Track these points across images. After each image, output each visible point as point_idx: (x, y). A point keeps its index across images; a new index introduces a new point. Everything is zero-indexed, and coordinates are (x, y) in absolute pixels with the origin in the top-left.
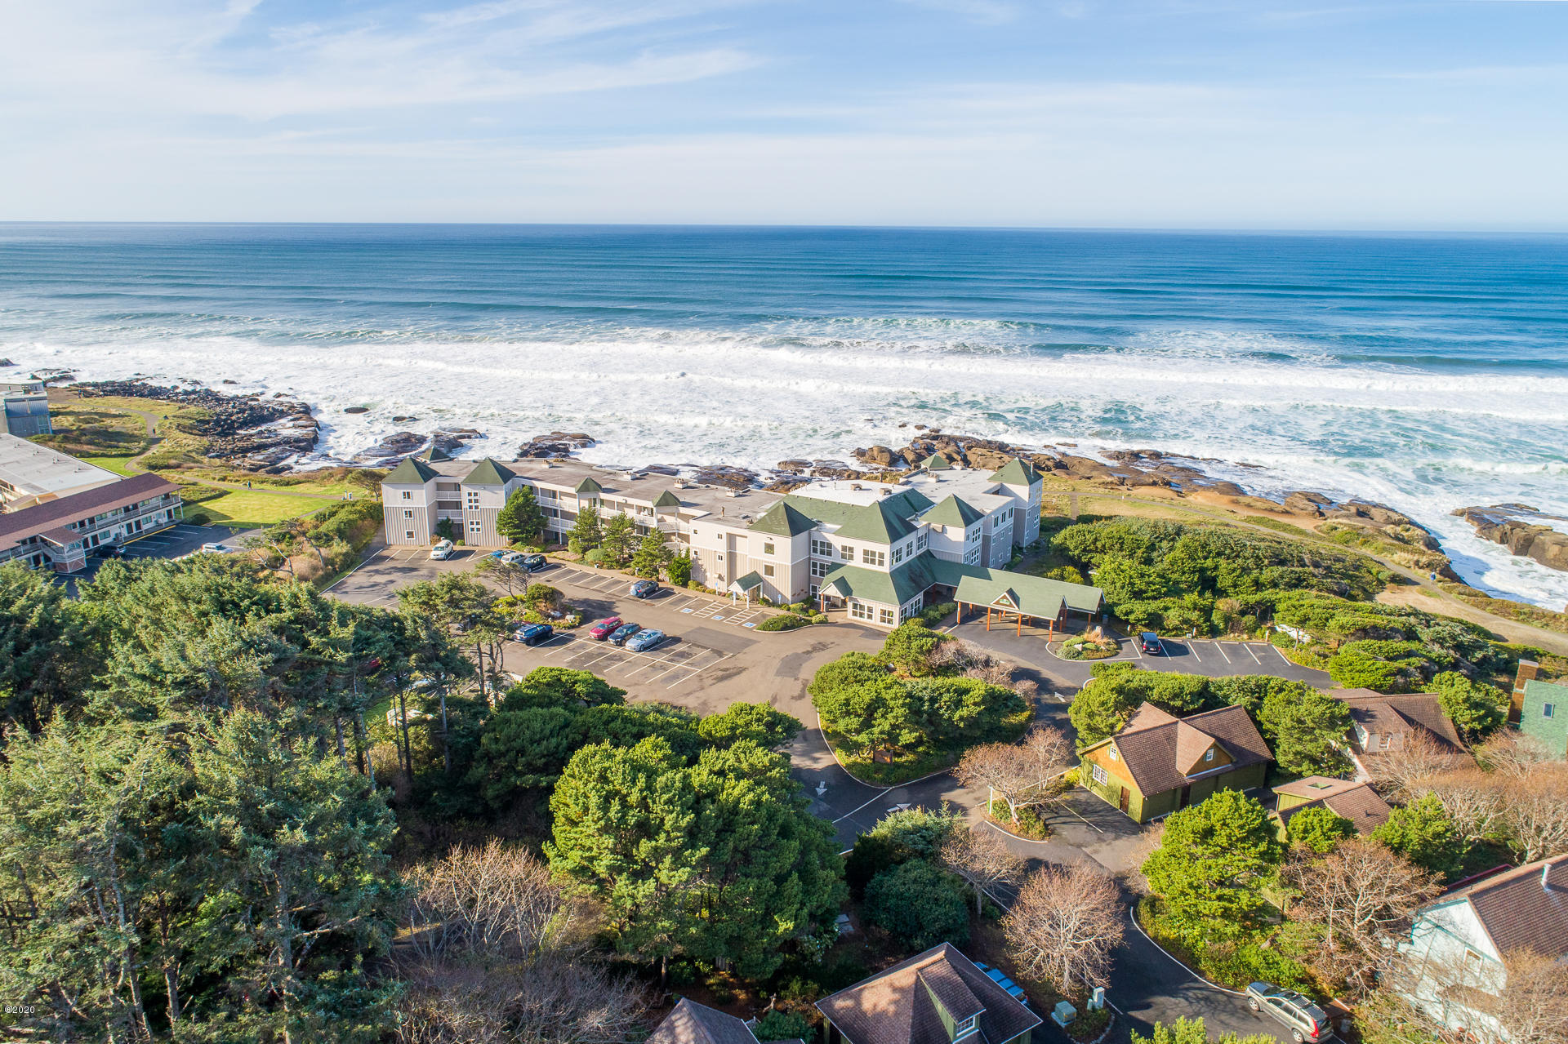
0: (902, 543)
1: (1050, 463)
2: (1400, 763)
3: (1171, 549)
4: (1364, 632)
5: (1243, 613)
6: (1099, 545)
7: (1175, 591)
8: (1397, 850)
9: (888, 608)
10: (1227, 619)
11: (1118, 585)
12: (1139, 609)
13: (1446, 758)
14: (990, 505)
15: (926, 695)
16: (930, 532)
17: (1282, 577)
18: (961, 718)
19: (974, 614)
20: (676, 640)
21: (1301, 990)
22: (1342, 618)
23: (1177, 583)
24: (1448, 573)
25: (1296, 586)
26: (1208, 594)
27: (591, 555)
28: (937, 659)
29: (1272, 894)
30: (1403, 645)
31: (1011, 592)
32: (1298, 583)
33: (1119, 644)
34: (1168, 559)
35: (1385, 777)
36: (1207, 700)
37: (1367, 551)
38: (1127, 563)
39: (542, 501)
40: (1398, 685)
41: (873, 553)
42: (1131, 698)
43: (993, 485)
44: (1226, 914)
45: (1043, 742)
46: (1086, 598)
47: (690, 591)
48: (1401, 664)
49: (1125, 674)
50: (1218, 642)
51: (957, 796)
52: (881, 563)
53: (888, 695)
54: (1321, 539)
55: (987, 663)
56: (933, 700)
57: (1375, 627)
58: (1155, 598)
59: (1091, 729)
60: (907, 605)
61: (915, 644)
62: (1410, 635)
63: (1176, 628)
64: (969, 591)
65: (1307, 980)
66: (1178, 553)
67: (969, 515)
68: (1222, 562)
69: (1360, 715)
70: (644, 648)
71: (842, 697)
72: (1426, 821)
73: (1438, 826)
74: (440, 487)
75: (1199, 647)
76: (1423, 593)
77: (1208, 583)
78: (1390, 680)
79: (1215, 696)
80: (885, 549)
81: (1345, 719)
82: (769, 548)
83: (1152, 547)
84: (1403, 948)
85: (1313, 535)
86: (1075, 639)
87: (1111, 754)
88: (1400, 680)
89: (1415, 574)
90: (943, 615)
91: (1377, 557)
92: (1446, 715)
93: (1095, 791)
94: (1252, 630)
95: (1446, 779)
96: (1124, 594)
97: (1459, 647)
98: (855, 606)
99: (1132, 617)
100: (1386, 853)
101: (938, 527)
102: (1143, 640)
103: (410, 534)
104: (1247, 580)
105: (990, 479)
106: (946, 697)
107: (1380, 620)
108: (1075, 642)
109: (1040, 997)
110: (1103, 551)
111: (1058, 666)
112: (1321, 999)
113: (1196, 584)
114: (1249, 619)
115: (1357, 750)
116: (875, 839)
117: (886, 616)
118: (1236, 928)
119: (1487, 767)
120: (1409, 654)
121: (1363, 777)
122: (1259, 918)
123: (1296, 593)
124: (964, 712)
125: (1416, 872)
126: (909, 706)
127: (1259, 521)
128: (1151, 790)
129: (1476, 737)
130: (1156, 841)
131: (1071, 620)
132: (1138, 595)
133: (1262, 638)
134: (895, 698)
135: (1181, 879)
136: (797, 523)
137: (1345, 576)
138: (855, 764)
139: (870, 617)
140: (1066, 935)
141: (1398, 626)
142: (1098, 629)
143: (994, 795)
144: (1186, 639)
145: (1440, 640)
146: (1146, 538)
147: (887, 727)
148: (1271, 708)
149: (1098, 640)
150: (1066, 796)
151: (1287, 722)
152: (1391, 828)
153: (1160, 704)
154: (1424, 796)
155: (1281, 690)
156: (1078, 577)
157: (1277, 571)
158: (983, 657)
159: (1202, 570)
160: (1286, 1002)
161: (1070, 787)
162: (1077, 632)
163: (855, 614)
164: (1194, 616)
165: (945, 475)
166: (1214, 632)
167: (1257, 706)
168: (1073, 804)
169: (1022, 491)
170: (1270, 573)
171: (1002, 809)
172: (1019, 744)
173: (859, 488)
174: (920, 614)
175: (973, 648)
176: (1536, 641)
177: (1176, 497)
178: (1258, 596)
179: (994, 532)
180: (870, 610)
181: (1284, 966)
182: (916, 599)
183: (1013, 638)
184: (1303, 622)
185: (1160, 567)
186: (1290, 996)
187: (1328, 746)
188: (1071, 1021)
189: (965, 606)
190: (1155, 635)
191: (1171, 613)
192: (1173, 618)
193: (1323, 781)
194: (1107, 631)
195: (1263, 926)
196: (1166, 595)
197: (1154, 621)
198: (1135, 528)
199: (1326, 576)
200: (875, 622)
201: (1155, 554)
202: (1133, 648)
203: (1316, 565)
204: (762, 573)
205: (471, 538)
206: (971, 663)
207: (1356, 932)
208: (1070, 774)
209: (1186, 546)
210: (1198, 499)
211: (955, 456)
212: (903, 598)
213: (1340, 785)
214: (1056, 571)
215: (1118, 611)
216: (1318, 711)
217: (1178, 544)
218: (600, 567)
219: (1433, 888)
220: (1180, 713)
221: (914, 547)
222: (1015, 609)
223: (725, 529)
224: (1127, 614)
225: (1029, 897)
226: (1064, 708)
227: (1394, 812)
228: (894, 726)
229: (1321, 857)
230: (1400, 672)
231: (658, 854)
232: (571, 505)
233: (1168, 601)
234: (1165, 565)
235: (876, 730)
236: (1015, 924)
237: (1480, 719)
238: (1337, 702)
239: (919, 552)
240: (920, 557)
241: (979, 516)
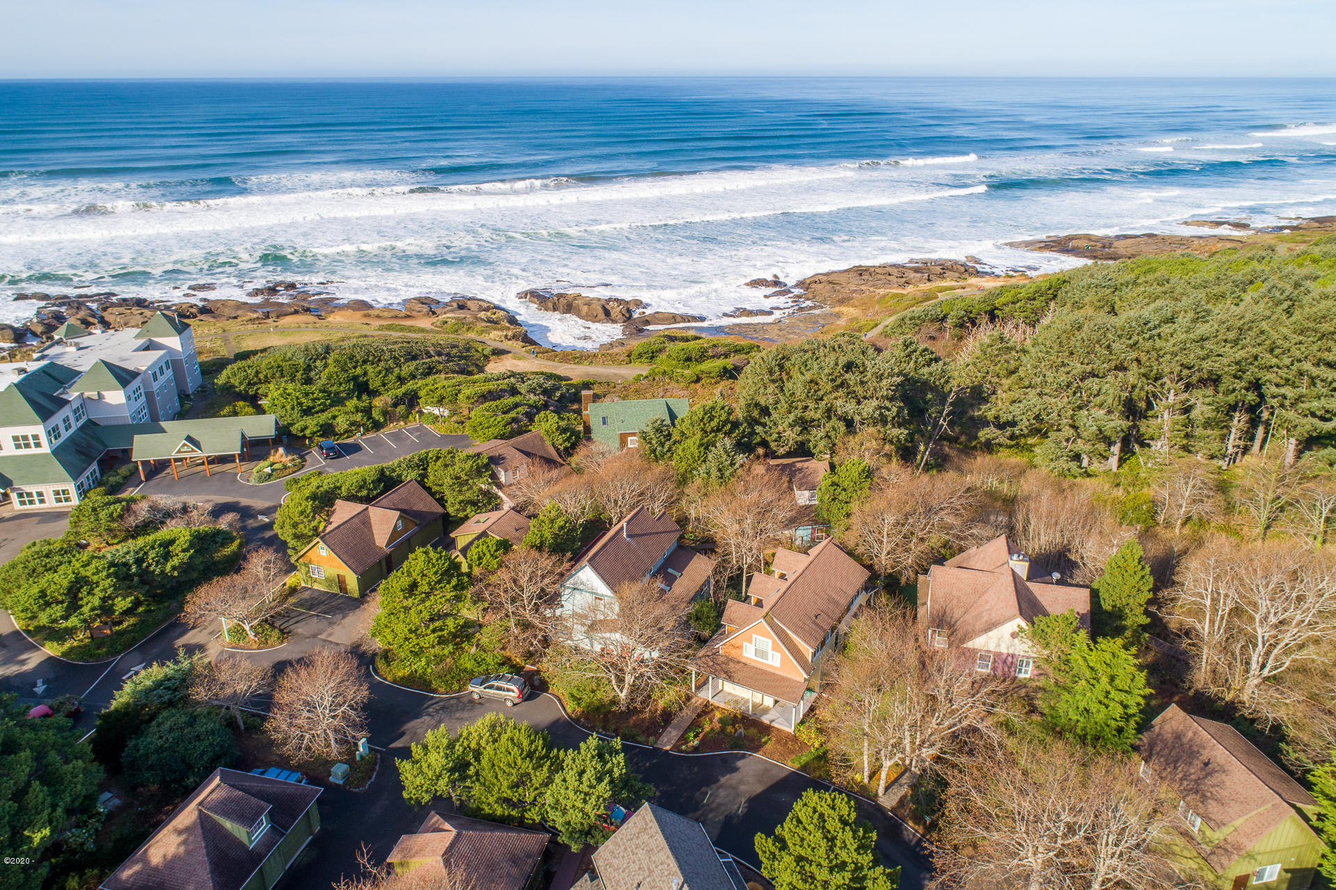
0: (57, 419)
1: (194, 310)
2: (528, 486)
3: (326, 366)
4: (485, 397)
5: (395, 405)
6: (261, 376)
7: (338, 401)
8: (540, 548)
9: (60, 487)
10: (385, 413)
11: (288, 407)
12: (312, 423)
13: (555, 473)
14: (144, 362)
15: (130, 559)
16: (85, 402)
17: (417, 369)
18: (174, 568)
19: (157, 468)
21: (505, 669)
22: (467, 391)
23: (337, 393)
24: (527, 340)
25: (429, 374)
26: (364, 397)
28: (132, 521)
29: (469, 612)
30: (509, 400)
31: (189, 439)
32: (430, 371)
33: (302, 457)
34: (324, 375)
35: (522, 499)
36: (386, 482)
37: (471, 335)
38: (290, 387)
40: (514, 431)
41: (25, 438)
42: (324, 501)
43: (141, 342)
44: (442, 641)
45: (259, 563)
46: (263, 426)
48: (513, 414)
49: (315, 482)
50: (382, 434)
51: (191, 638)
52: (38, 445)
53: (88, 572)
54: (438, 332)
55: (185, 510)
56: (139, 561)
57: (490, 392)
58: (322, 411)
59: (297, 537)
60: (82, 479)
61: (103, 515)
62: (514, 392)
63: (346, 431)
64: (145, 448)
65: (506, 661)
66: (332, 369)
67: (124, 377)
68: (369, 368)
69: (495, 460)
71: (35, 590)
72: (552, 521)
73: (560, 522)
75: (368, 441)
76: (515, 358)
77: (362, 388)
78: (509, 428)
79: (392, 478)
80: (40, 430)
81: (487, 466)
83: (309, 368)
84: (558, 612)
85: (432, 331)
86: (262, 464)
87: (321, 551)
88: (515, 426)
89: (507, 345)
90: (125, 478)
91: (479, 338)
92: (548, 443)
93: (316, 586)
94: (405, 417)
95: (557, 488)
96: (296, 414)
97: (545, 392)
98: (20, 495)
99: (307, 432)
100: (535, 554)
101: (93, 394)
102: (322, 448)
104: (392, 378)
105: (137, 337)
106: (152, 554)
107: (492, 386)
108: (264, 467)
109: (315, 771)
110: (267, 381)
111: (254, 492)
112: (517, 669)
113: (353, 391)
114: (401, 409)
115: (500, 486)
116: (116, 710)
117: (60, 496)
118: (451, 647)
119: (579, 471)
120: (516, 405)
121: (508, 504)
122: (466, 632)
123: (430, 379)
124: (175, 561)
125: (554, 558)
126: (116, 575)
127: (389, 328)
128: (361, 569)
129: (569, 452)
130: (376, 607)
131: (255, 449)
132: (307, 412)
133: (414, 421)
134: (98, 572)
135: (401, 629)
137: (461, 358)
138: (72, 649)
139: (42, 501)
140: (323, 712)
141: (504, 387)
142: (281, 450)
143: (226, 624)
144: (358, 438)
145: (532, 390)
146: (301, 361)
147: (97, 602)
148: (435, 474)
149: (284, 459)
150: (292, 600)
151: (448, 481)
152: (531, 537)
153: (351, 498)
154: (548, 504)
155: (438, 458)
156: (251, 410)
157: (412, 365)
158: (179, 506)
159: (355, 378)
160: (496, 683)
161: (293, 591)
162: (263, 457)
163: (23, 503)
164: (358, 417)
165: (85, 341)
166: (377, 426)
167: (424, 476)
168: (300, 604)
169: (174, 342)
170: (408, 368)
171: (238, 632)
172: (238, 571)
174: (98, 483)
175: (166, 500)
176: (588, 375)
177: (317, 320)
178: (404, 389)
179: (155, 386)
180: (40, 494)
181: (489, 660)
182: (91, 469)
183: (204, 479)
184: (440, 401)
185: (320, 383)
186: (498, 678)
187: (481, 490)
188: (346, 776)
189: (145, 463)
190: (332, 441)
191: (339, 420)
192: (341, 423)
193: (482, 517)
194: (289, 450)
195: (469, 638)
196: (331, 406)
197: (327, 430)
198: (289, 355)
199: (448, 361)
200: (51, 504)
201: (313, 373)
202: (316, 458)
203: (439, 354)
206: (169, 515)
207: (528, 615)
208: (290, 580)
209: (336, 361)
210: (336, 318)
211: (91, 320)
212: (75, 474)
213: (495, 516)
214: (227, 409)
215: (294, 430)
216: (467, 466)
217: (330, 361)
219: (566, 565)
220: (368, 500)
221: (72, 420)
222: (198, 453)
224: (302, 430)
225: (283, 697)
226: (269, 526)
227: (533, 522)
228: (104, 600)
229: (493, 573)
230: (514, 420)
233: (334, 411)
234: (324, 381)
235: (86, 609)
236: (278, 724)
237: (568, 439)
238: (478, 455)
239: (80, 423)
240: (82, 428)
241: (134, 375)
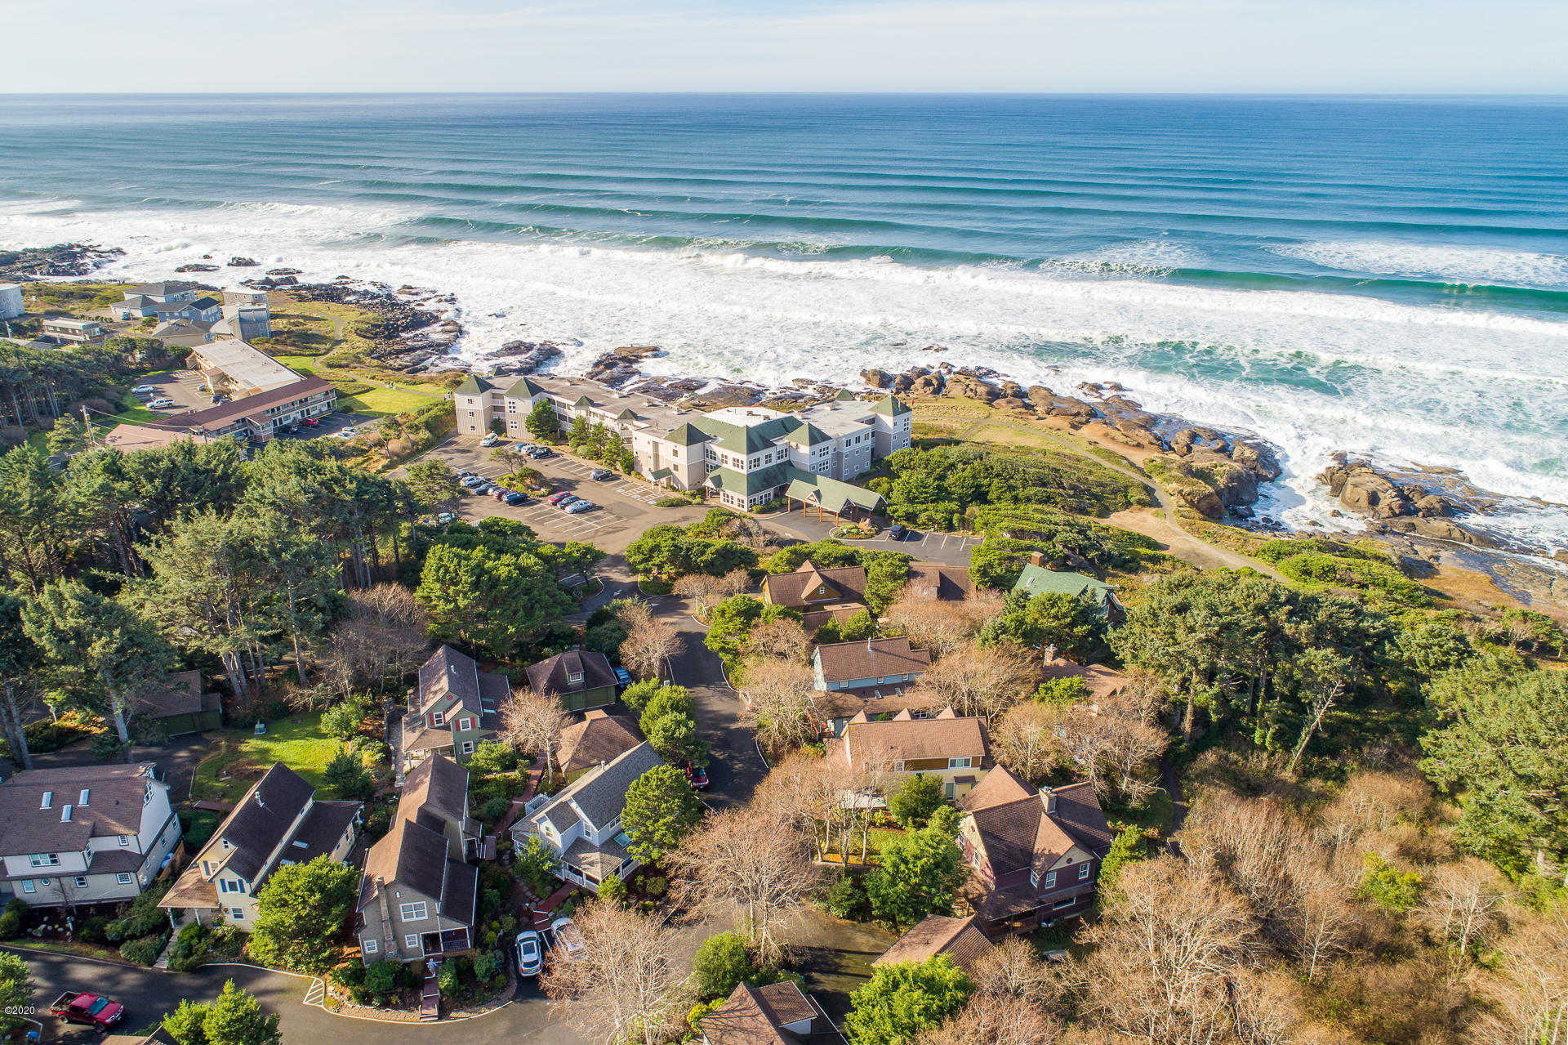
0: (761, 454)
3: (963, 470)
7: (943, 499)
9: (742, 498)
10: (963, 520)
12: (905, 509)
14: (847, 431)
16: (789, 448)
17: (1035, 495)
18: (702, 560)
19: (798, 505)
20: (600, 508)
22: (1004, 523)
25: (1045, 502)
27: (581, 449)
28: (727, 529)
31: (817, 492)
32: (1047, 500)
33: (877, 531)
34: (955, 477)
37: (1157, 480)
38: (921, 478)
39: (556, 408)
41: (738, 461)
45: (735, 576)
46: (870, 500)
47: (632, 478)
50: (949, 535)
52: (743, 468)
53: (664, 544)
54: (1134, 470)
56: (688, 550)
57: (1021, 530)
58: (922, 503)
60: (757, 496)
61: (716, 519)
62: (1047, 537)
63: (924, 524)
64: (798, 490)
67: (818, 438)
68: (997, 482)
70: (575, 512)
74: (494, 396)
75: (931, 537)
76: (1154, 514)
82: (675, 453)
85: (1130, 466)
86: (849, 525)
87: (766, 586)
90: (782, 505)
91: (1157, 485)
96: (900, 499)
98: (723, 495)
99: (897, 514)
101: (793, 445)
102: (896, 529)
103: (473, 427)
105: (871, 410)
106: (698, 548)
107: (1032, 527)
108: (848, 527)
116: (603, 611)
117: (740, 503)
124: (703, 557)
126: (674, 551)
131: (853, 513)
132: (910, 500)
134: (667, 547)
136: (694, 436)
137: (1096, 497)
139: (732, 502)
141: (1043, 531)
142: (869, 520)
144: (929, 532)
145: (1065, 542)
147: (657, 562)
149: (866, 527)
159: (979, 486)
162: (854, 520)
163: (724, 500)
165: (843, 404)
166: (949, 528)
169: (888, 420)
173: (750, 413)
174: (767, 503)
177: (1066, 428)
179: (846, 450)
180: (732, 498)
182: (766, 492)
183: (817, 522)
185: (947, 482)
189: (792, 499)
190: (906, 527)
191: (927, 513)
192: (926, 516)
194: (874, 522)
196: (931, 501)
197: (912, 517)
199: (1073, 496)
200: (735, 506)
202: (886, 534)
203: (1072, 488)
204: (672, 469)
205: (511, 432)
209: (975, 468)
212: (753, 492)
215: (888, 509)
217: (971, 467)
218: (584, 458)
221: (774, 458)
222: (817, 504)
223: (652, 438)
224: (894, 512)
228: (662, 562)
231: (457, 593)
232: (573, 413)
233: (930, 505)
235: (651, 563)
239: (779, 462)
240: (777, 465)
241: (826, 438)
